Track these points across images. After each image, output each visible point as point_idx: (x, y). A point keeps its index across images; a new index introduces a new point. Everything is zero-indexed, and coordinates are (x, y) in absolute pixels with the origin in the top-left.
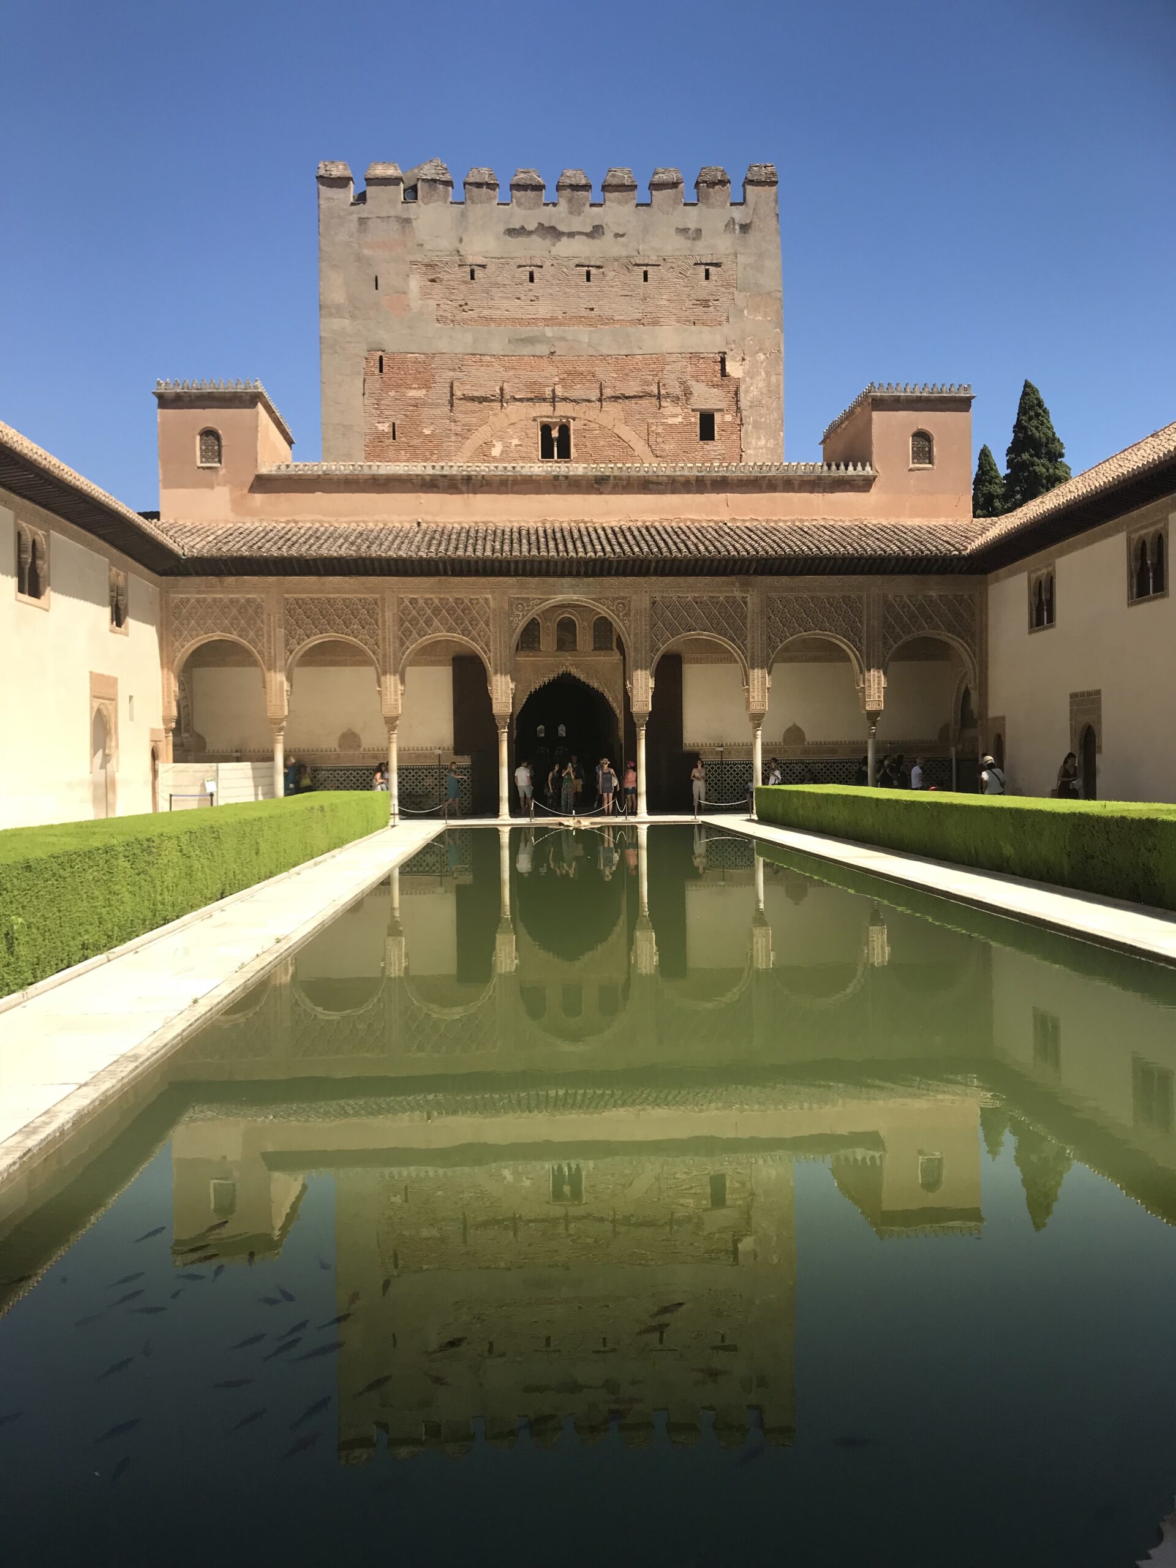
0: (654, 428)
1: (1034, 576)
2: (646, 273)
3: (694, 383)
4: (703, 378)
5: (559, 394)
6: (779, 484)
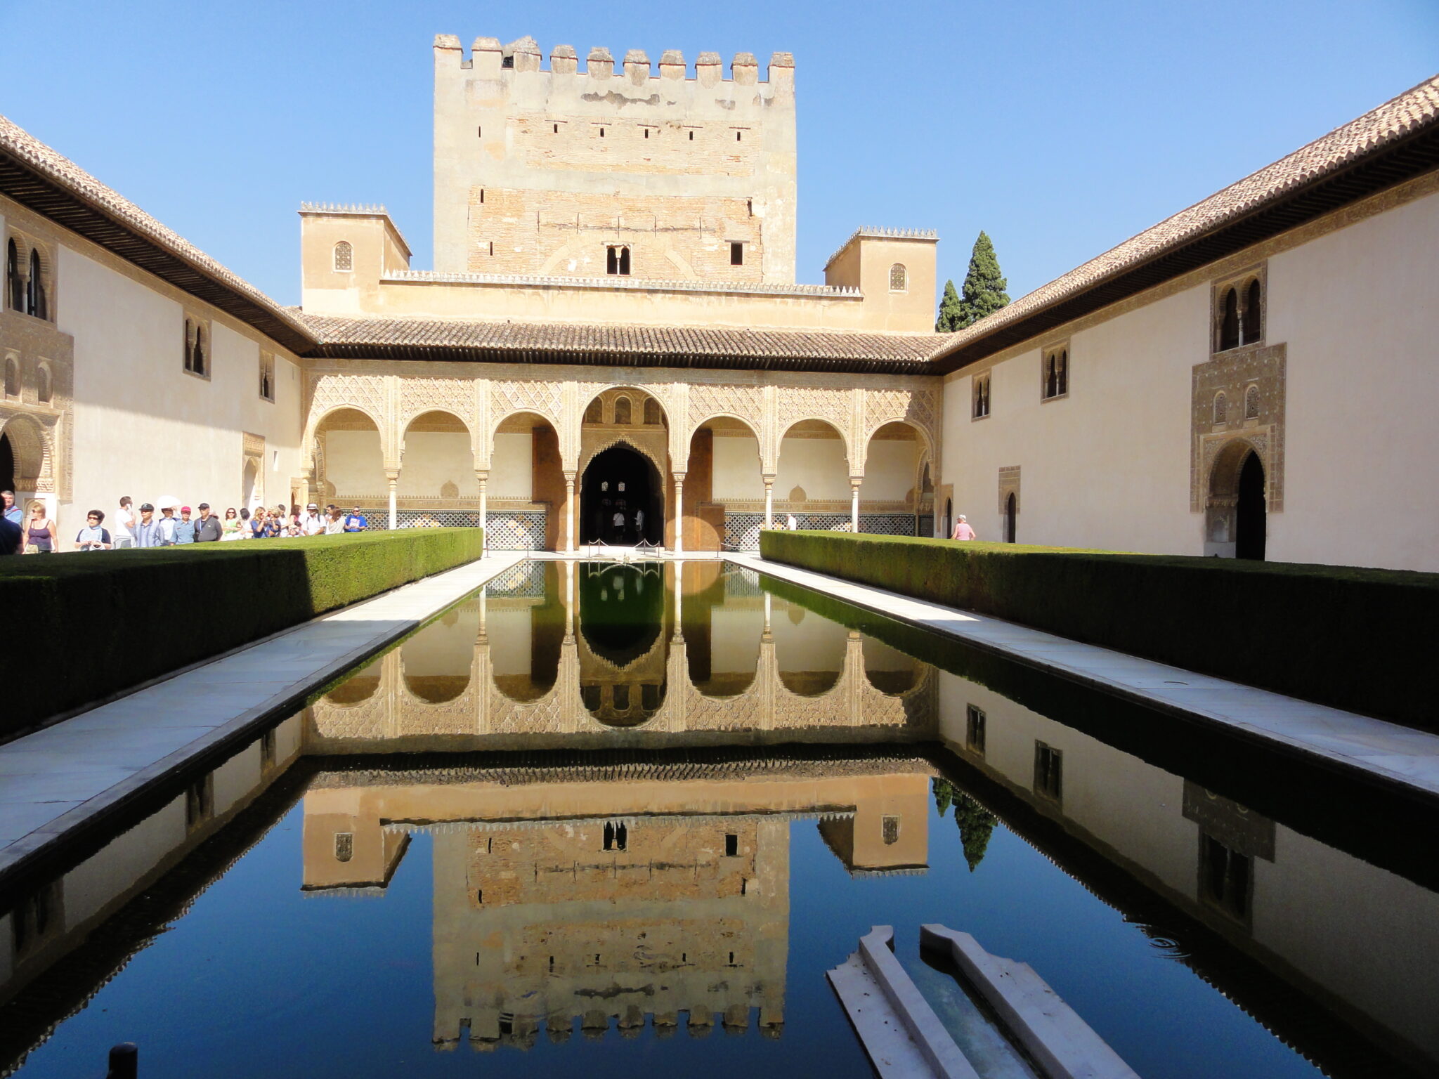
0: (695, 253)
1: (976, 378)
2: (691, 134)
3: (727, 219)
4: (734, 216)
5: (623, 224)
6: (790, 301)
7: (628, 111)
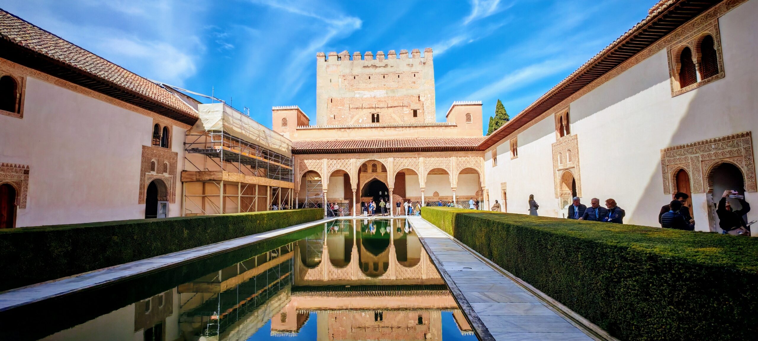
0: (401, 114)
1: (493, 152)
2: (399, 76)
3: (411, 103)
4: (414, 101)
5: (377, 106)
6: (431, 128)
7: (378, 70)
